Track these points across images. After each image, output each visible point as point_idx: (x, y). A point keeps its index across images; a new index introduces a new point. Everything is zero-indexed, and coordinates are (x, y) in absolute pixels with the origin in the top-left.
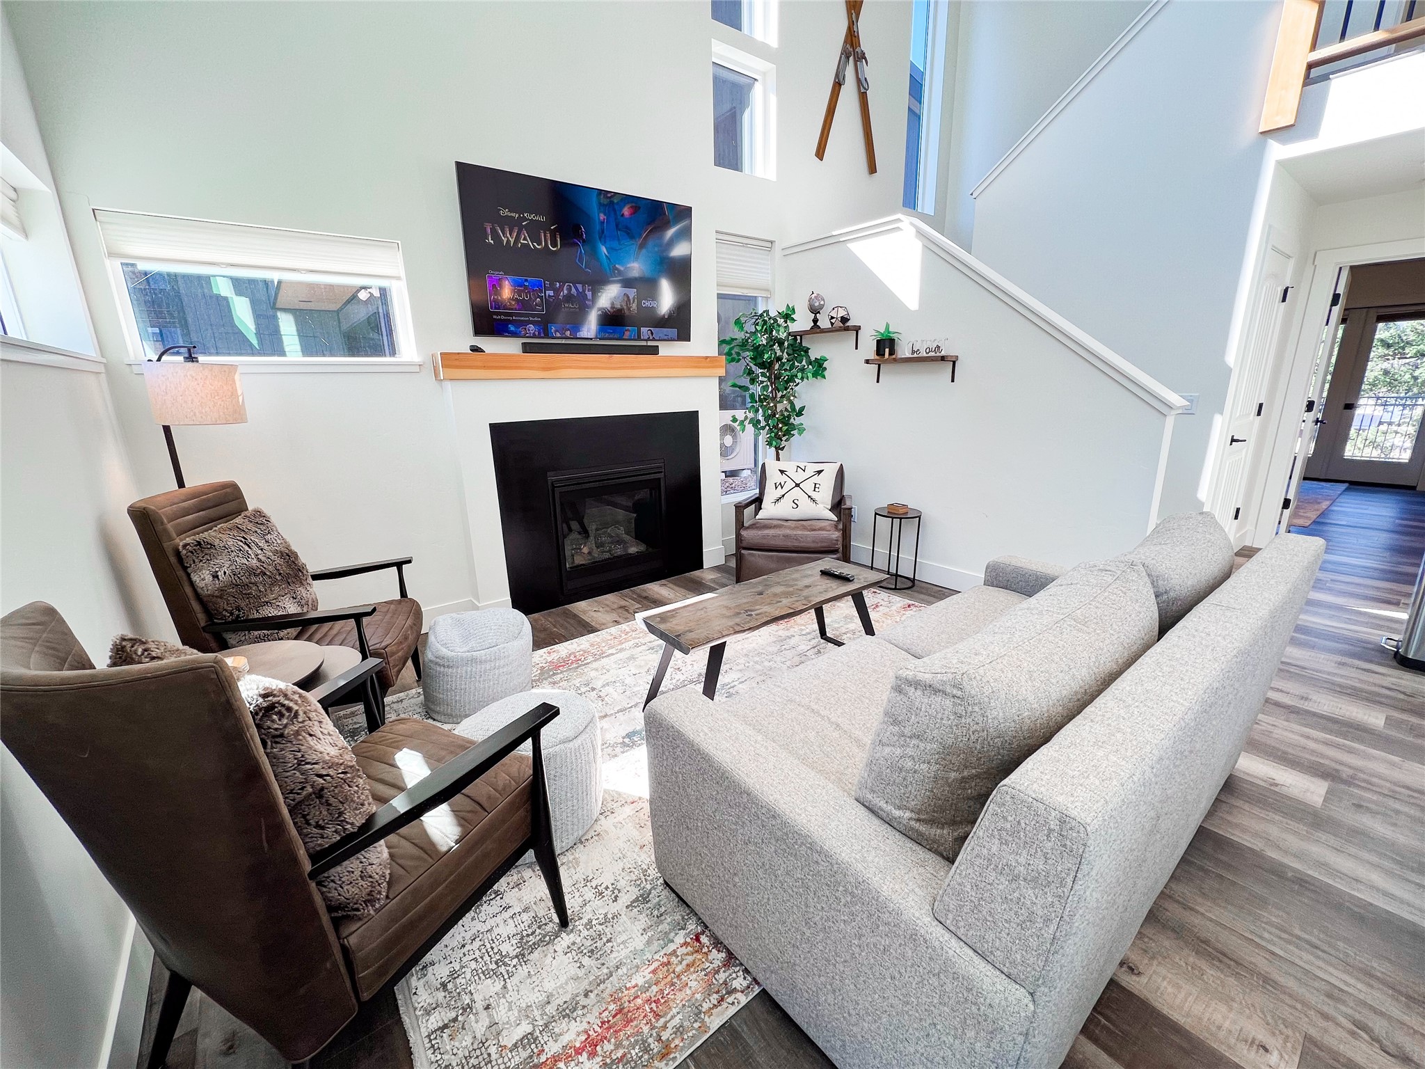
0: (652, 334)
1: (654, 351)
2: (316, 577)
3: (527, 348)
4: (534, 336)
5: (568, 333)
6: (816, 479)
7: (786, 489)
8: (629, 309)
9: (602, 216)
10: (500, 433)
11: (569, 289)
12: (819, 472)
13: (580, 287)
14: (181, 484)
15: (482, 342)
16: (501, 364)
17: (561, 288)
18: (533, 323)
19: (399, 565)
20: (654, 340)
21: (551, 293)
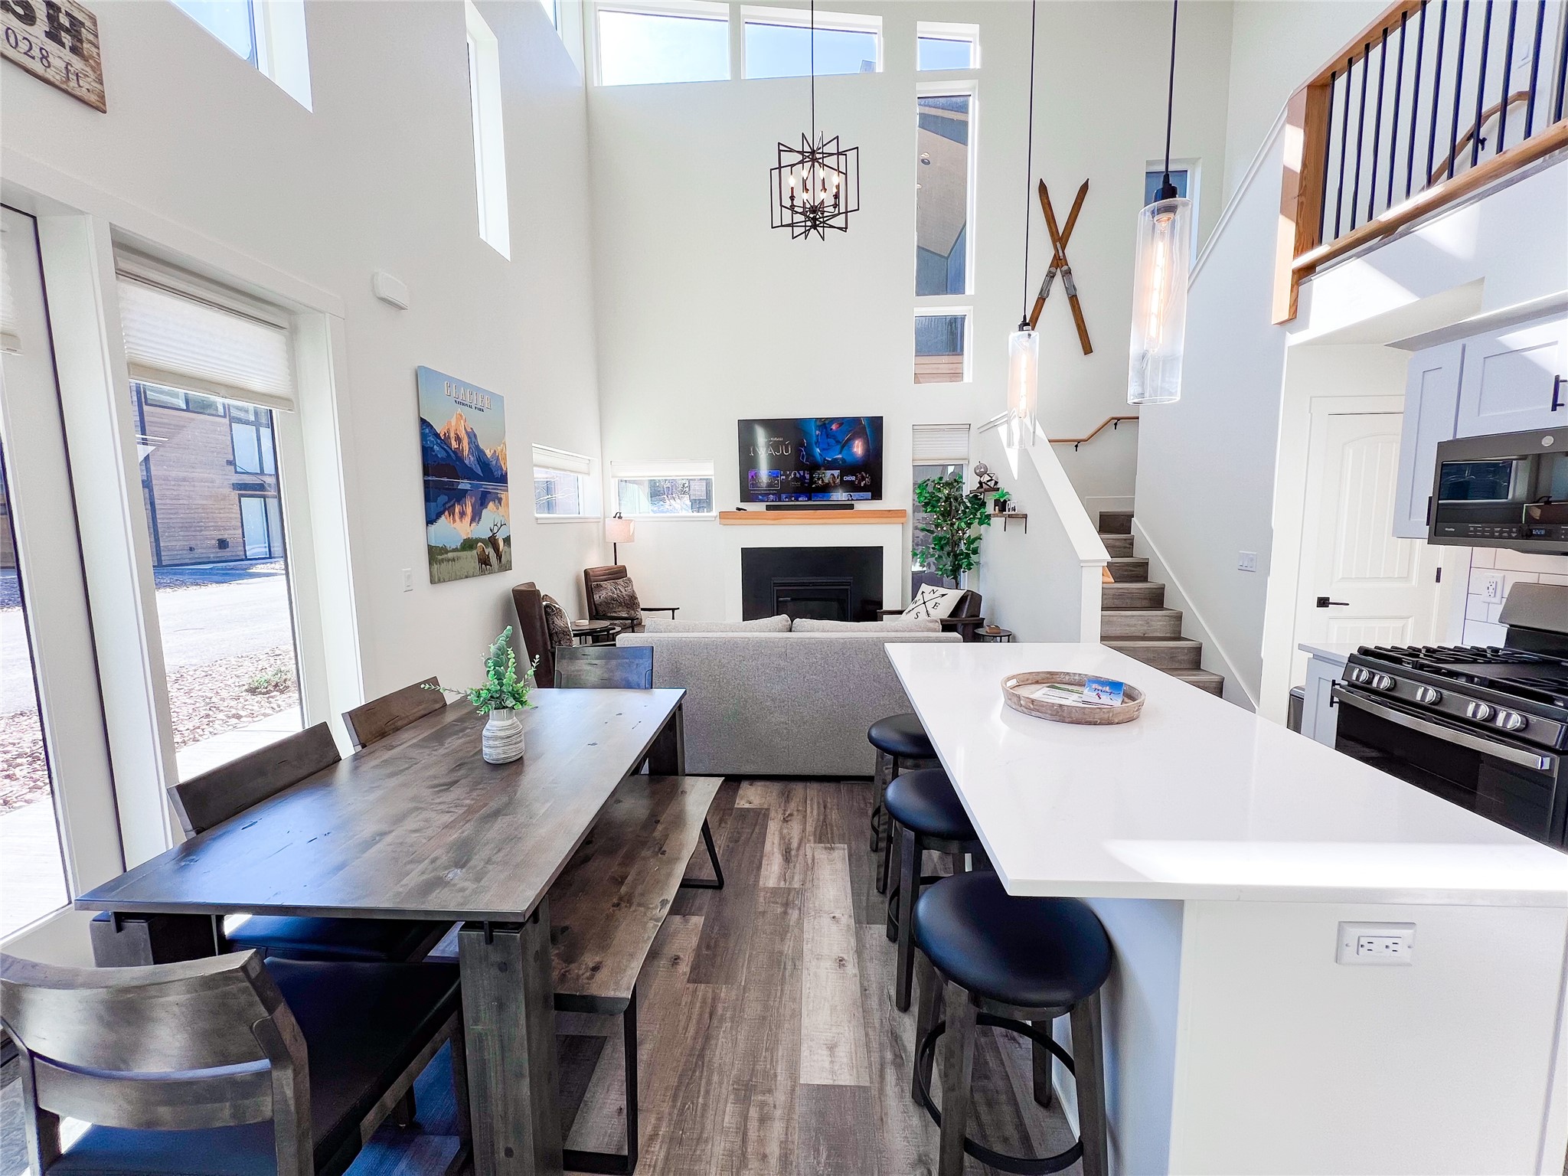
0: (851, 496)
1: (851, 507)
2: (643, 609)
3: (769, 508)
4: (773, 501)
5: (793, 499)
6: (938, 600)
7: (917, 604)
8: (834, 482)
9: (817, 432)
10: (745, 552)
11: (795, 474)
12: (943, 595)
13: (802, 473)
14: (616, 564)
15: (742, 505)
16: (755, 516)
17: (790, 474)
18: (773, 494)
19: (673, 610)
20: (852, 500)
21: (784, 477)
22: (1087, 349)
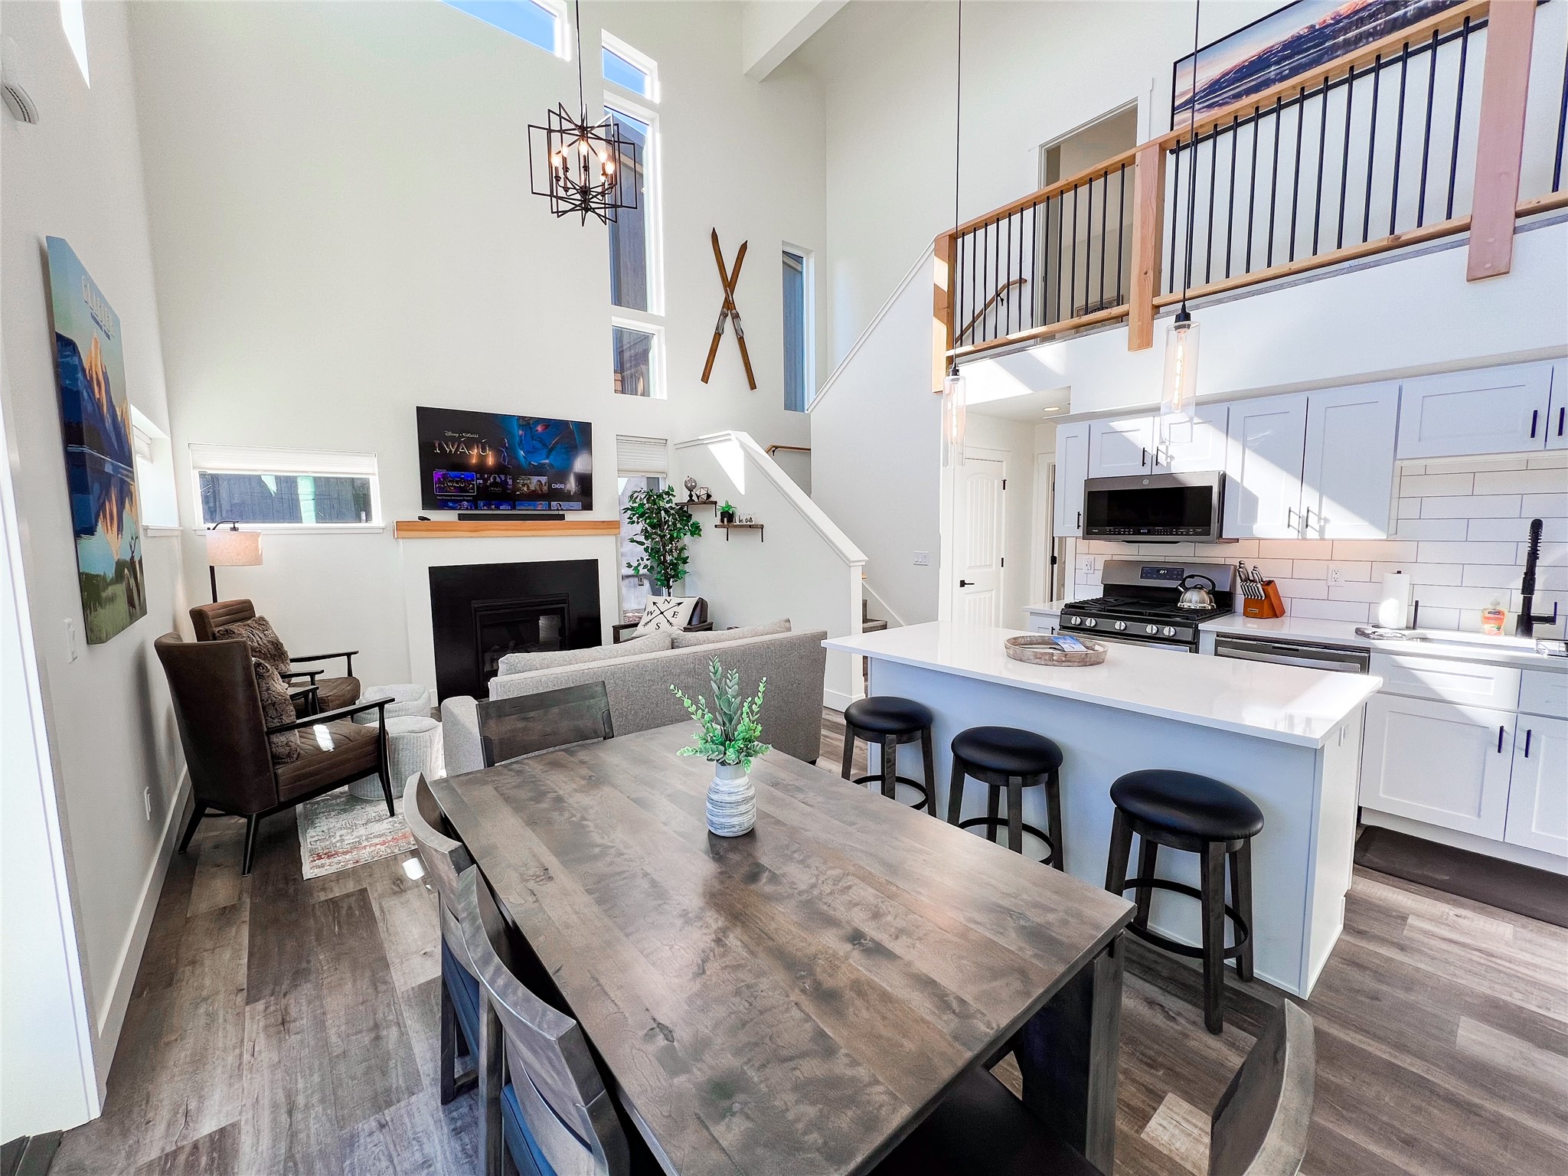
0: (560, 506)
1: (562, 517)
2: (293, 660)
3: (461, 517)
4: (467, 509)
5: (493, 507)
6: (676, 609)
7: (653, 616)
8: (542, 490)
9: (521, 432)
10: (434, 572)
11: (495, 478)
12: (679, 604)
13: (503, 477)
14: (215, 600)
15: (427, 514)
16: (443, 528)
17: (489, 478)
18: (467, 501)
19: (349, 655)
20: (562, 510)
21: (481, 481)
22: (753, 386)
